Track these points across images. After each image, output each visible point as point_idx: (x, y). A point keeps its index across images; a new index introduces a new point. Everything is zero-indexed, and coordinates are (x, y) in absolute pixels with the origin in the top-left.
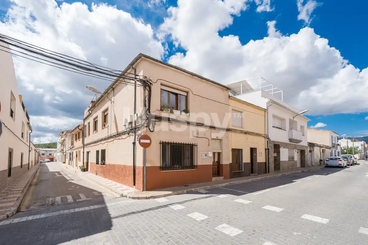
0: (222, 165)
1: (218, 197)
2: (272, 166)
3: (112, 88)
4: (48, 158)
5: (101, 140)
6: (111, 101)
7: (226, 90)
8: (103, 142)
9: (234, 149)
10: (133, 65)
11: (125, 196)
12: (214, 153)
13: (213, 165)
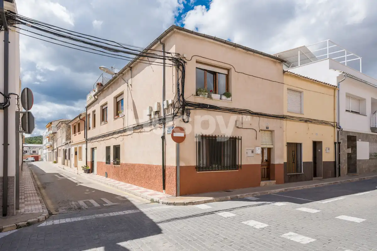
0: (274, 165)
1: (274, 205)
2: (344, 167)
3: (129, 67)
4: (32, 157)
5: (114, 133)
6: (128, 83)
7: (279, 62)
8: (115, 136)
9: (290, 143)
10: (161, 40)
11: (157, 202)
12: (263, 149)
13: (262, 165)
